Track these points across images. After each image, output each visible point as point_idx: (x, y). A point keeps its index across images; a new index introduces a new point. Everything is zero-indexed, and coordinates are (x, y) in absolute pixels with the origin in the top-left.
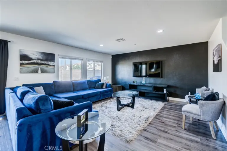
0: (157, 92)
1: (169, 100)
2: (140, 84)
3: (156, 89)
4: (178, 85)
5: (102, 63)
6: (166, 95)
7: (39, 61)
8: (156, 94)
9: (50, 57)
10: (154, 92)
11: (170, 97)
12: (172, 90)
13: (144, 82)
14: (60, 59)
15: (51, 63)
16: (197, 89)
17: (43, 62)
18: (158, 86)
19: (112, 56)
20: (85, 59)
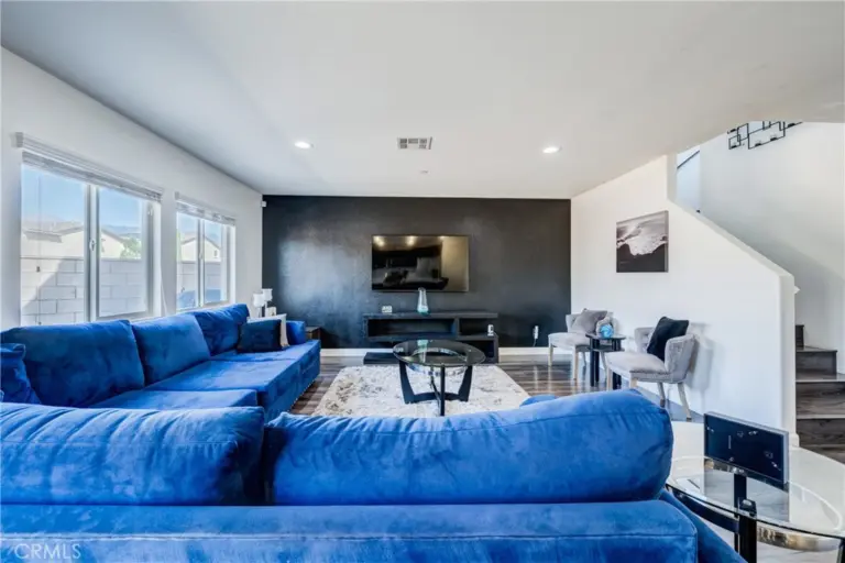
0: (468, 337)
5: (233, 228)
10: (462, 338)
13: (422, 308)
18: (473, 315)
19: (266, 198)
20: (167, 196)
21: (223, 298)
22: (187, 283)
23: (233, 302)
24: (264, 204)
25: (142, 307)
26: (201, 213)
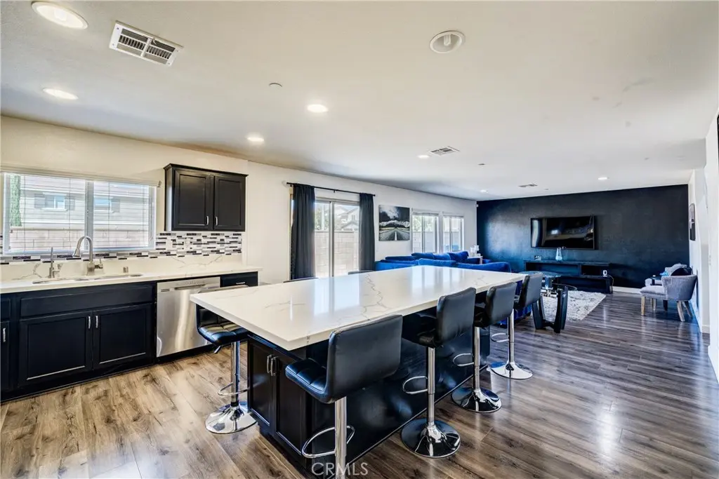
0: (589, 276)
1: (612, 292)
2: (551, 262)
3: (587, 269)
4: (630, 263)
5: (463, 220)
6: (608, 282)
7: (395, 221)
8: (586, 279)
9: (404, 213)
10: (583, 276)
11: (614, 285)
12: (619, 273)
13: (558, 258)
14: (413, 216)
15: (406, 224)
16: (666, 269)
17: (399, 223)
18: (590, 263)
19: (478, 203)
20: (441, 214)
21: (460, 249)
22: (446, 242)
23: (463, 250)
24: (478, 206)
25: (434, 251)
26: (451, 216)
